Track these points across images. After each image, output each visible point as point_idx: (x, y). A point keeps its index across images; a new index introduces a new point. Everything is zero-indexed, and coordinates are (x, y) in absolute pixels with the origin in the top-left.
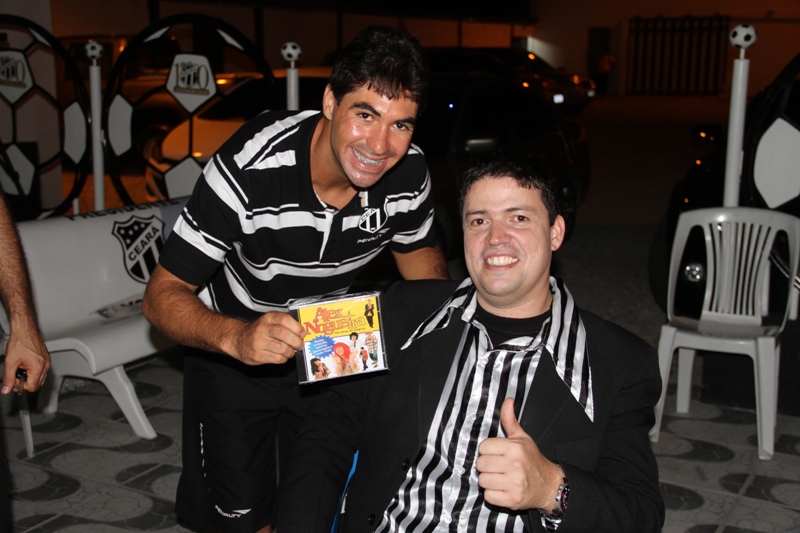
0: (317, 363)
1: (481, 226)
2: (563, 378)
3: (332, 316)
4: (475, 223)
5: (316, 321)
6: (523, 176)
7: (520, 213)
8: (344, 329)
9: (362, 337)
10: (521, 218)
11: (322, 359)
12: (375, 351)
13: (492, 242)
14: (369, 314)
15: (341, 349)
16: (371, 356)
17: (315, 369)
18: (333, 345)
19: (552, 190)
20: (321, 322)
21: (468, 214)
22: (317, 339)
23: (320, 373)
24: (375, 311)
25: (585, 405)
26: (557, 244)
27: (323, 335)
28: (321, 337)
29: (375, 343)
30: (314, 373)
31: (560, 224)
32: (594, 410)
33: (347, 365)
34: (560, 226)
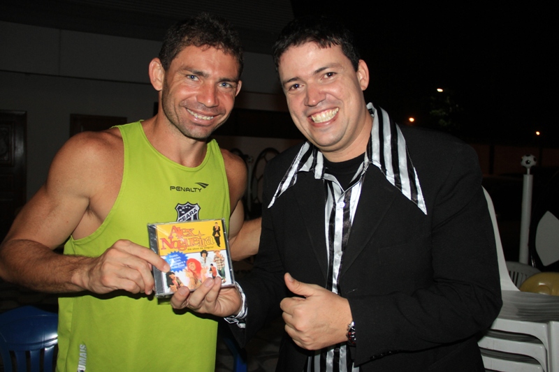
0: (172, 276)
1: (298, 89)
2: (394, 184)
3: (185, 234)
4: (293, 88)
5: (171, 238)
6: (322, 38)
7: (328, 70)
8: (195, 247)
9: (211, 255)
10: (330, 74)
11: (176, 273)
12: (223, 268)
13: (310, 103)
14: (217, 235)
15: (193, 264)
16: (220, 272)
17: (170, 282)
18: (186, 260)
19: (349, 42)
20: (175, 238)
21: (285, 83)
22: (172, 254)
23: (175, 286)
24: (221, 232)
25: (417, 201)
26: (365, 84)
27: (177, 250)
28: (175, 253)
29: (222, 261)
30: (169, 286)
31: (363, 68)
32: (426, 204)
33: (199, 280)
34: (364, 69)
